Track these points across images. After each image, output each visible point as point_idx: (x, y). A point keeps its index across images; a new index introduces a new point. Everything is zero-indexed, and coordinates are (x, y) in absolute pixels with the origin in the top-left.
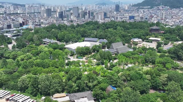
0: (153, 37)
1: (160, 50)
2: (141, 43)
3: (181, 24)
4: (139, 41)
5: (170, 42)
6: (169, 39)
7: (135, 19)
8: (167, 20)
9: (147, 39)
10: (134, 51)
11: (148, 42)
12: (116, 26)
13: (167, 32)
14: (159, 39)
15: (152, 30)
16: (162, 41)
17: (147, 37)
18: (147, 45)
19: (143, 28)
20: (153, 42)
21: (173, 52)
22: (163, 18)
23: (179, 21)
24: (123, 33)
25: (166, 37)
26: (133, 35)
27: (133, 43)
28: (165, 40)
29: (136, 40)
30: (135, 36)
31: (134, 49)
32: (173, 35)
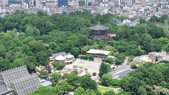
0: (96, 49)
1: (106, 81)
2: (71, 63)
3: (147, 15)
4: (68, 59)
5: (127, 58)
6: (124, 51)
7: (69, 4)
8: (126, 8)
9: (85, 53)
10: (53, 85)
11: (86, 59)
12: (24, 25)
13: (120, 37)
14: (106, 53)
15: (93, 33)
16: (113, 57)
17: (84, 48)
18: (82, 68)
19: (77, 28)
20: (95, 59)
21: (129, 86)
22: (119, 3)
23: (143, 10)
24: (33, 42)
25: (120, 47)
26: (55, 47)
27: (53, 64)
28: (117, 53)
29: (60, 57)
30: (59, 47)
31: (55, 80)
32: (131, 42)
